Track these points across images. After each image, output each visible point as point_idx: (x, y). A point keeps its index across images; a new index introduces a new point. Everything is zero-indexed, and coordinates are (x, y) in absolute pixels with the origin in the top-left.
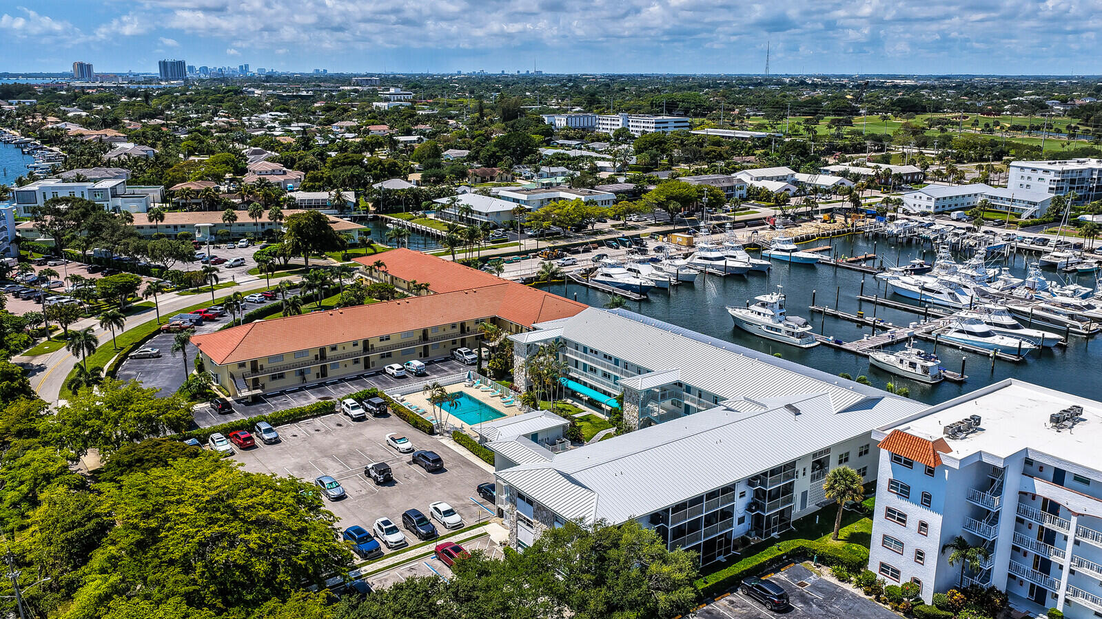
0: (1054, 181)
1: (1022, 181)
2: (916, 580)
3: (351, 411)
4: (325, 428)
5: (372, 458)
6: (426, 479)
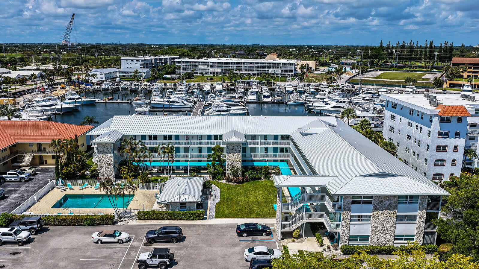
0: (142, 64)
1: (128, 66)
2: (452, 175)
3: (16, 237)
4: (6, 262)
5: (111, 258)
6: (185, 247)
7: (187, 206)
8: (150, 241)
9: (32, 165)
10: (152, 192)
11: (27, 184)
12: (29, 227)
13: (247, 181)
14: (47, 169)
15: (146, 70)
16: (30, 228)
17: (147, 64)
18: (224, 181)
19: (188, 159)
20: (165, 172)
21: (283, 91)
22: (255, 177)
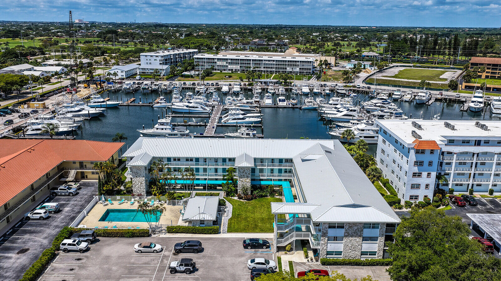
0: (161, 60)
1: (147, 62)
2: (425, 196)
3: (78, 246)
4: (74, 266)
5: (149, 264)
6: (204, 256)
7: (205, 223)
8: (177, 252)
9: (76, 180)
10: (176, 207)
11: (74, 199)
12: (86, 238)
13: (255, 198)
14: (89, 183)
15: (165, 67)
16: (87, 240)
17: (166, 60)
18: (236, 198)
19: (206, 177)
20: (187, 188)
21: (299, 92)
22: (262, 195)
